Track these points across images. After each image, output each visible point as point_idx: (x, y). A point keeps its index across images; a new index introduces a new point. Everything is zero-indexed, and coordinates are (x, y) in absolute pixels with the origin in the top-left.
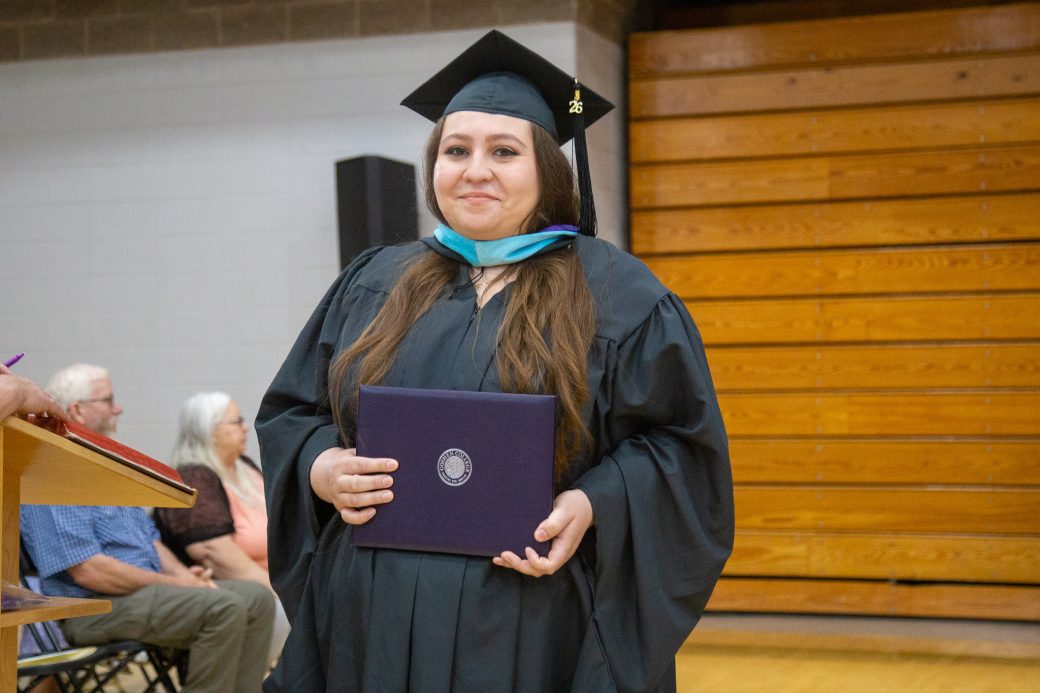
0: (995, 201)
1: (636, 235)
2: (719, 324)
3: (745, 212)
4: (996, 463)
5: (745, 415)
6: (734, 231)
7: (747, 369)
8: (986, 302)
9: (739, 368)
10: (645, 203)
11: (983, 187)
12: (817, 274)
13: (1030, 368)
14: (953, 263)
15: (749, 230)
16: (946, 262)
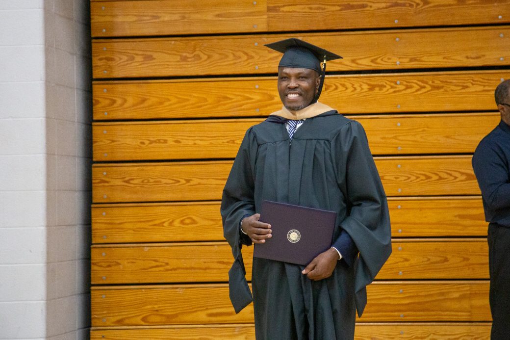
0: (406, 35)
1: (95, 61)
2: (171, 142)
3: (193, 41)
4: (406, 260)
5: (194, 222)
6: (184, 59)
7: (195, 181)
8: (398, 122)
9: (188, 181)
10: (104, 32)
11: (396, 23)
12: (257, 97)
13: (435, 177)
14: (372, 88)
15: (198, 57)
16: (365, 87)
